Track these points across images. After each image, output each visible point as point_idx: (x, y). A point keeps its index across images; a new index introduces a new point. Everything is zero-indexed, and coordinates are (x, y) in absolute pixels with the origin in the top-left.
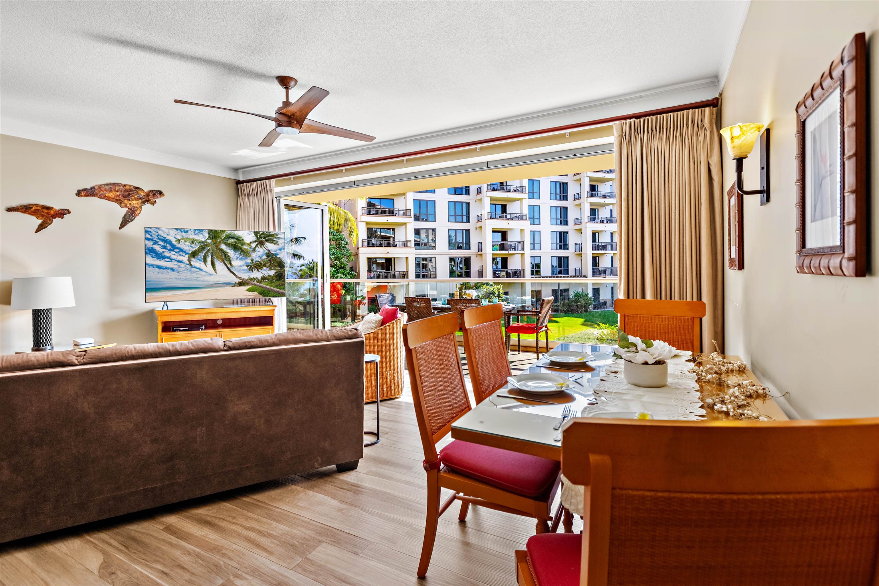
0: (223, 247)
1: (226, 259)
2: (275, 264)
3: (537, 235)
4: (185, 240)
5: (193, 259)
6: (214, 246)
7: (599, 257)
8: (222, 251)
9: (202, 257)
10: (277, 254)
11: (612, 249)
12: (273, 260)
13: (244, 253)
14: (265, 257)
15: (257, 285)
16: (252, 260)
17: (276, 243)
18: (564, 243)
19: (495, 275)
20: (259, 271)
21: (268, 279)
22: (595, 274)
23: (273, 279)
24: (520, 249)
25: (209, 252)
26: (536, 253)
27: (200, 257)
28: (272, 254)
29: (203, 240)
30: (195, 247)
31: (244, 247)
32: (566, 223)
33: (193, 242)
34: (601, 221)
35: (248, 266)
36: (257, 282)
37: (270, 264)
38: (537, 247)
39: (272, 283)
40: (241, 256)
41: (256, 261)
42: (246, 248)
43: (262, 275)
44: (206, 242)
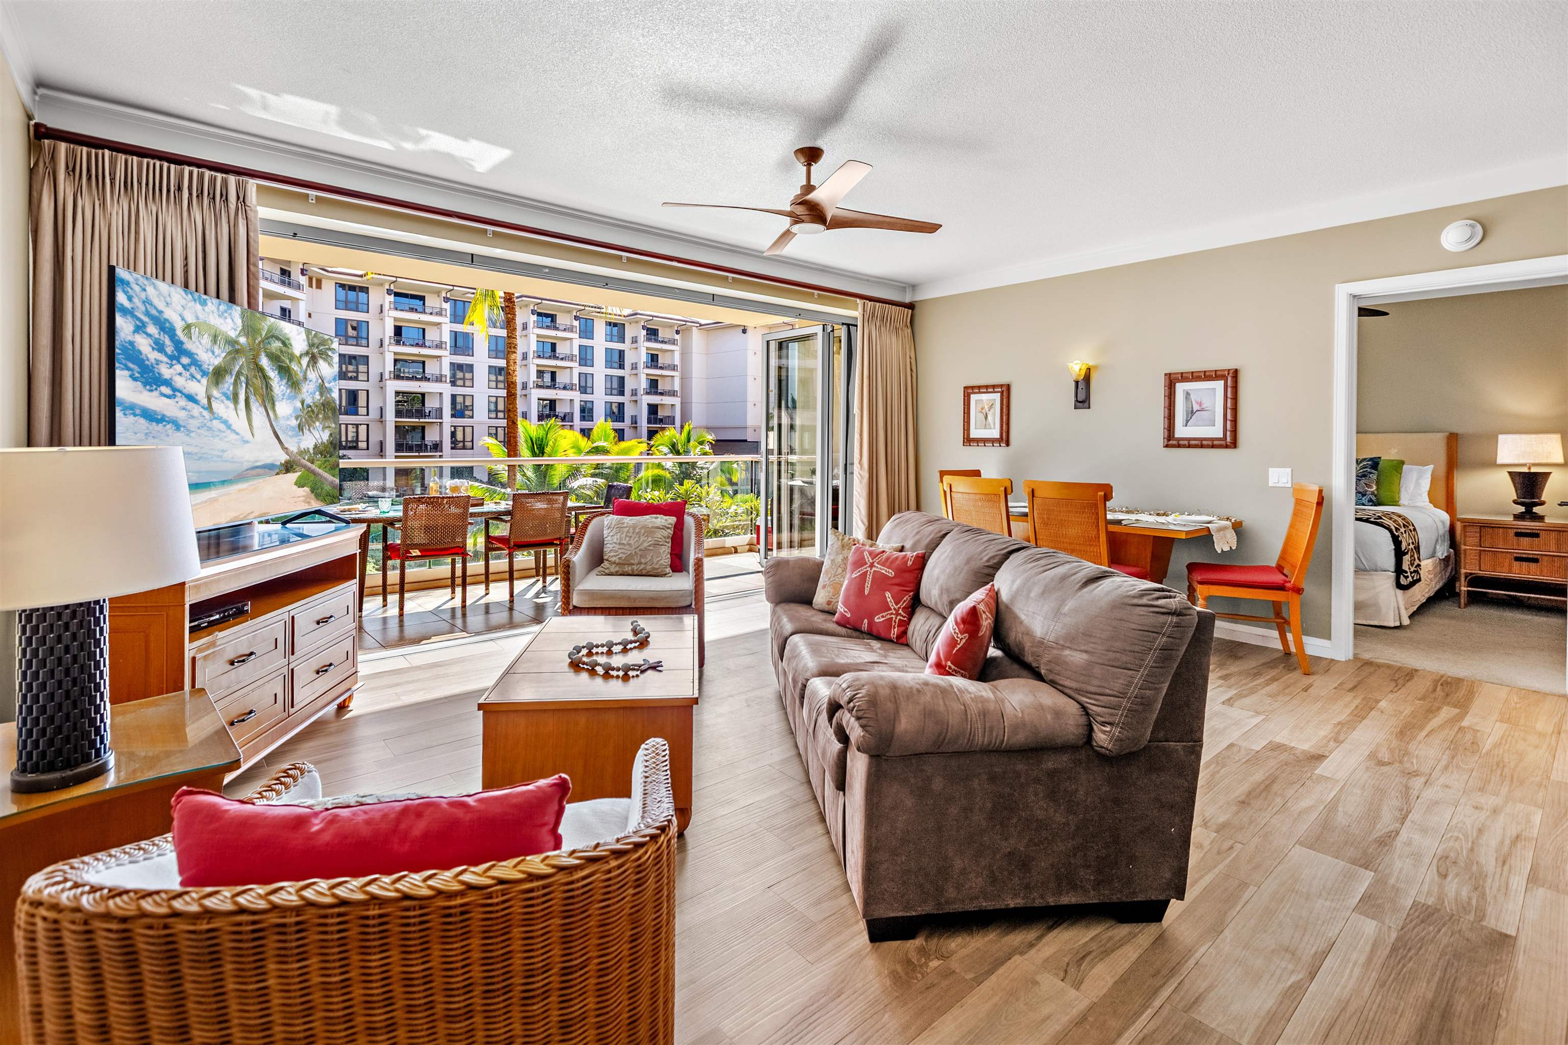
0: (264, 362)
1: (267, 396)
2: (331, 416)
4: (200, 327)
5: (215, 393)
6: (250, 355)
8: (263, 371)
9: (231, 388)
10: (331, 392)
12: (328, 406)
13: (294, 384)
14: (317, 396)
15: (308, 469)
16: (303, 402)
17: (328, 364)
20: (310, 431)
21: (321, 454)
23: (328, 455)
25: (242, 375)
27: (226, 385)
28: (326, 390)
29: (233, 334)
30: (219, 355)
31: (294, 367)
33: (214, 338)
35: (297, 418)
36: (309, 460)
37: (324, 417)
39: (327, 464)
40: (288, 391)
41: (308, 406)
42: (295, 369)
43: (314, 441)
44: (237, 342)
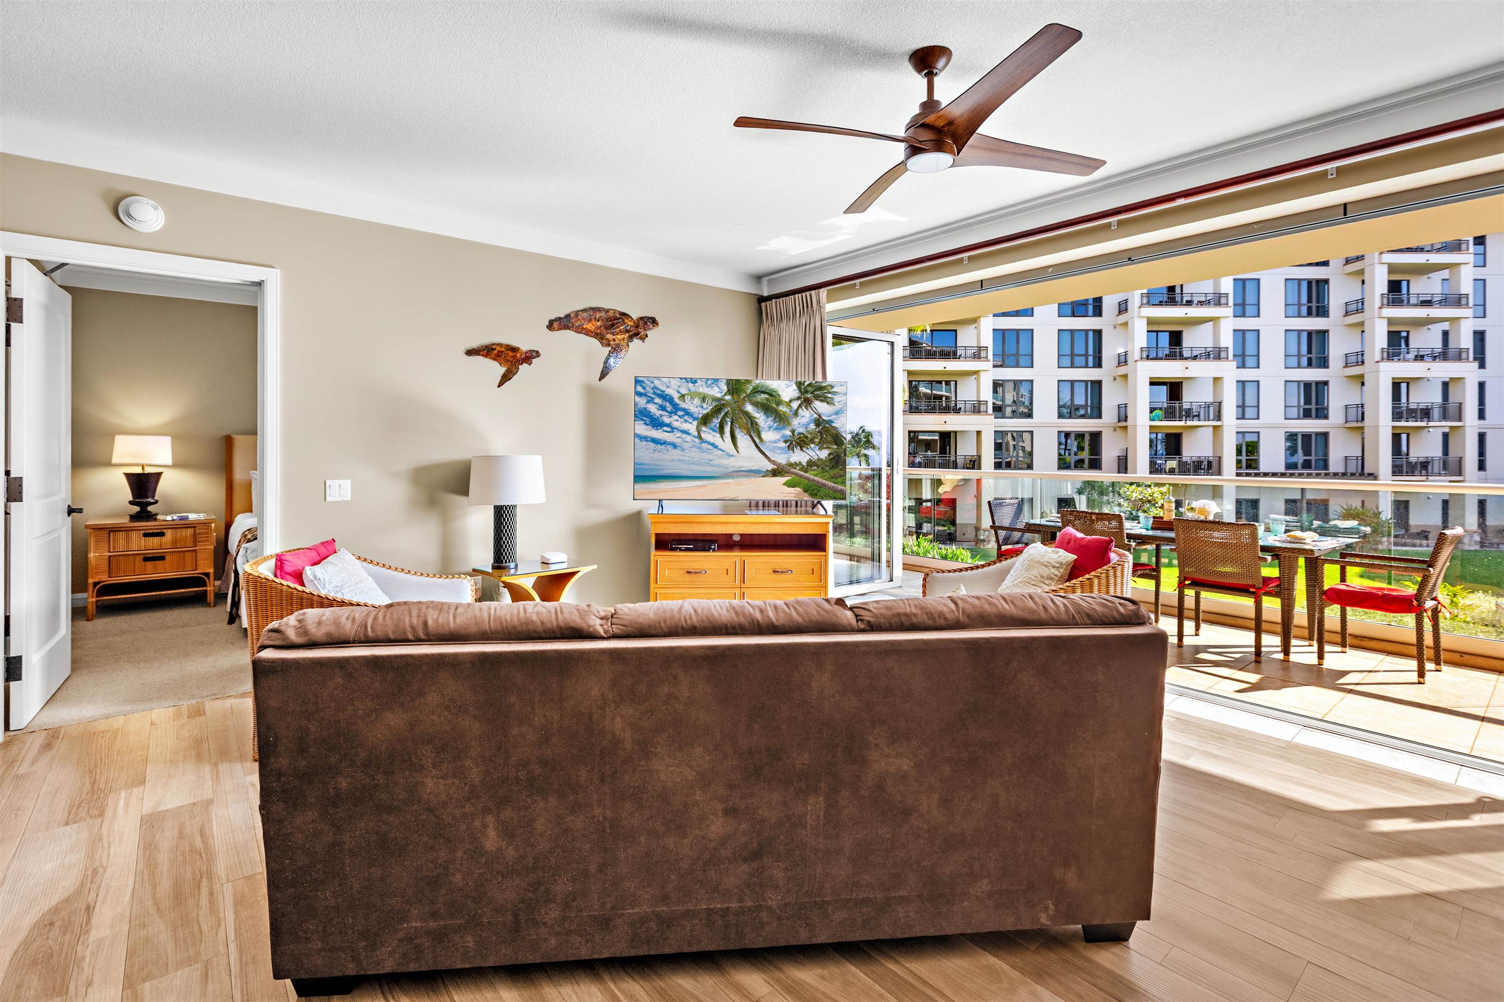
0: (749, 408)
1: (753, 429)
2: (829, 438)
3: (1250, 390)
4: (693, 395)
5: (704, 429)
6: (735, 406)
7: (1408, 435)
8: (747, 414)
9: (718, 425)
10: (831, 421)
11: (1445, 416)
12: (826, 431)
13: (781, 420)
14: (812, 426)
15: (801, 476)
16: (793, 431)
17: (830, 402)
18: (1317, 404)
19: (1155, 469)
20: (803, 451)
21: (818, 467)
22: (1397, 470)
23: (826, 466)
24: (1211, 417)
25: (728, 417)
26: (1249, 425)
27: (714, 424)
28: (824, 420)
29: (719, 395)
30: (707, 408)
31: (783, 408)
32: (1324, 363)
33: (704, 399)
34: (1416, 356)
35: (786, 442)
36: (801, 470)
37: (821, 439)
38: (1250, 412)
39: (823, 472)
40: (775, 425)
41: (800, 434)
42: (784, 410)
43: (808, 458)
44: (723, 400)
